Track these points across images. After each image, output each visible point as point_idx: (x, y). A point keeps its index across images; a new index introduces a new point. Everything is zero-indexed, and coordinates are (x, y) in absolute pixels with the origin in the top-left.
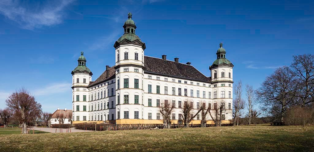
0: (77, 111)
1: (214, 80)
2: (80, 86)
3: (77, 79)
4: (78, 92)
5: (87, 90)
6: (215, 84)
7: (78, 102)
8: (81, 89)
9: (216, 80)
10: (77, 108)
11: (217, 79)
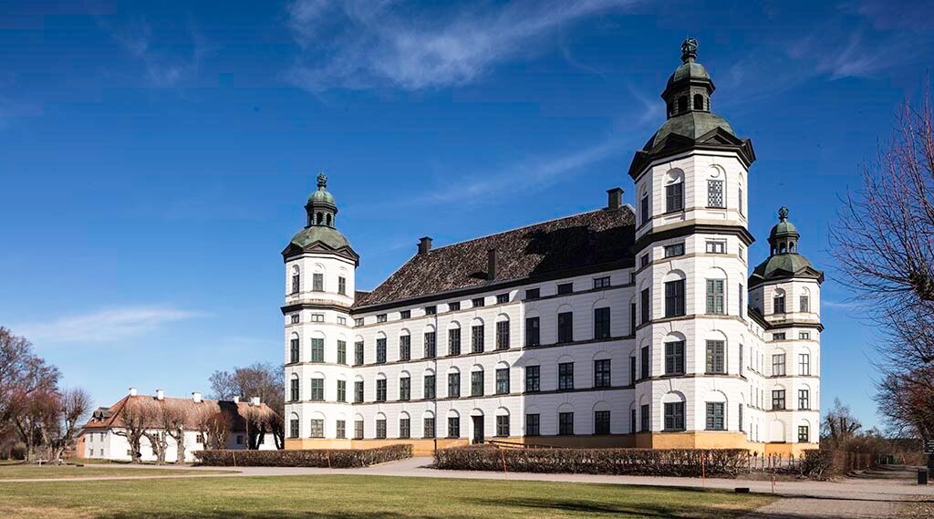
0: (313, 399)
1: (772, 319)
2: (329, 302)
3: (315, 275)
4: (319, 327)
5: (350, 320)
6: (778, 331)
7: (318, 367)
8: (331, 315)
9: (782, 318)
10: (314, 391)
11: (788, 317)
